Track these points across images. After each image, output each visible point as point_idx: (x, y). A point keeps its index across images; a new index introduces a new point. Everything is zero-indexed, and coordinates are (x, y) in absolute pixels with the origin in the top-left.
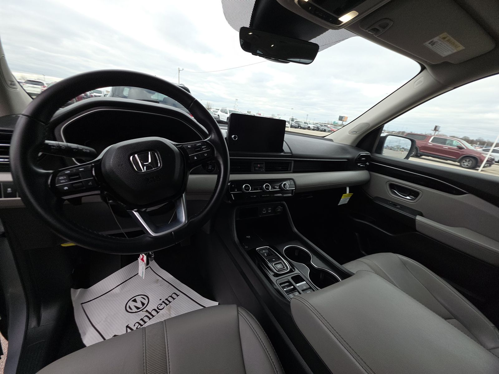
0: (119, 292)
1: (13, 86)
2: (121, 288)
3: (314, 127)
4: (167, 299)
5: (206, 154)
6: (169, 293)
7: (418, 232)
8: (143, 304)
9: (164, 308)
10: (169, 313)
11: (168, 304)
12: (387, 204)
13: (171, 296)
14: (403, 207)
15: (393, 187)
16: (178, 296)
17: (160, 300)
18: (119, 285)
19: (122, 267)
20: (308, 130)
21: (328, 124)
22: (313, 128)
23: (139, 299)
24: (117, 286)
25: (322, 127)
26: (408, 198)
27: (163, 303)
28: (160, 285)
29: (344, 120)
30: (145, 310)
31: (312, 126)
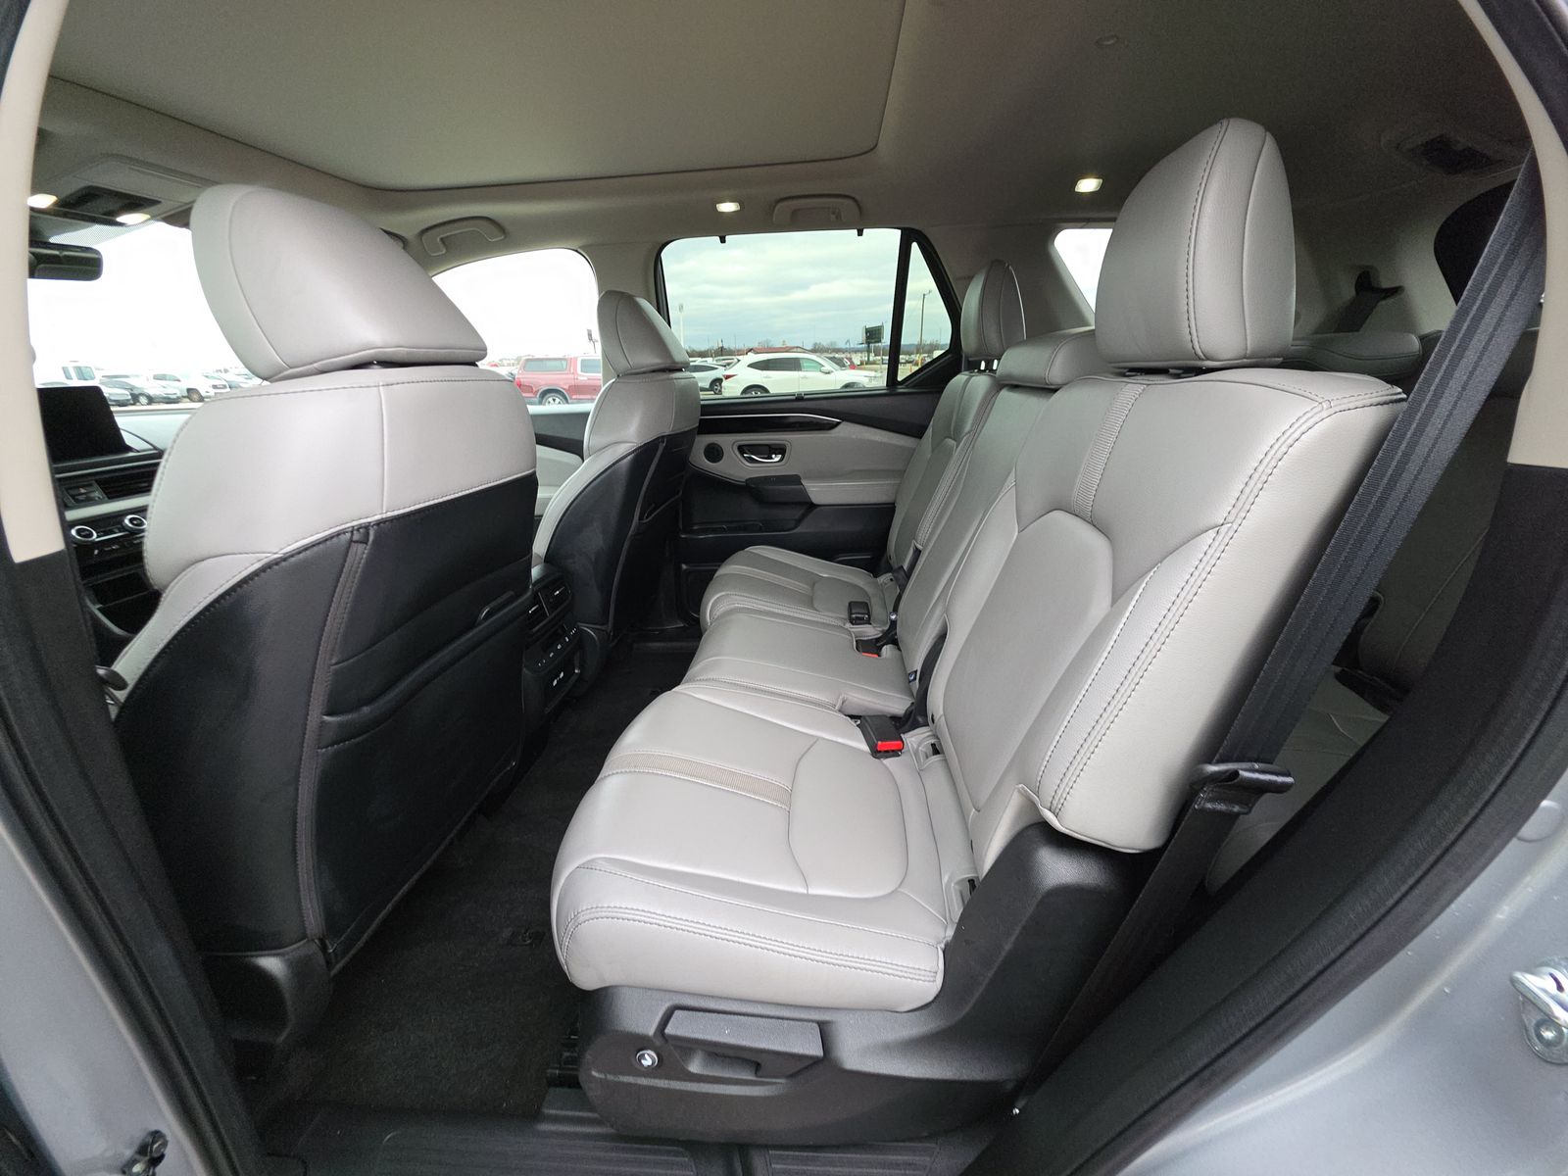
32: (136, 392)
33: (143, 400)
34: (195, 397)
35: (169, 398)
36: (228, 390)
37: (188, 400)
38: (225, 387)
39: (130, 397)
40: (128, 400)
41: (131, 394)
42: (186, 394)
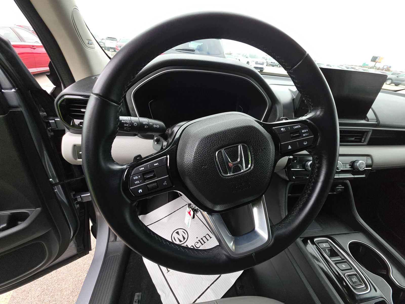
0: (167, 222)
1: (90, 45)
2: (168, 219)
4: (202, 239)
5: (305, 142)
6: (203, 232)
8: (184, 238)
9: (200, 247)
11: (203, 244)
13: (205, 237)
16: (211, 238)
17: (197, 238)
18: (167, 216)
19: (168, 202)
21: (356, 66)
23: (180, 231)
24: (166, 217)
27: (199, 242)
28: (196, 224)
29: (378, 61)
30: (186, 244)
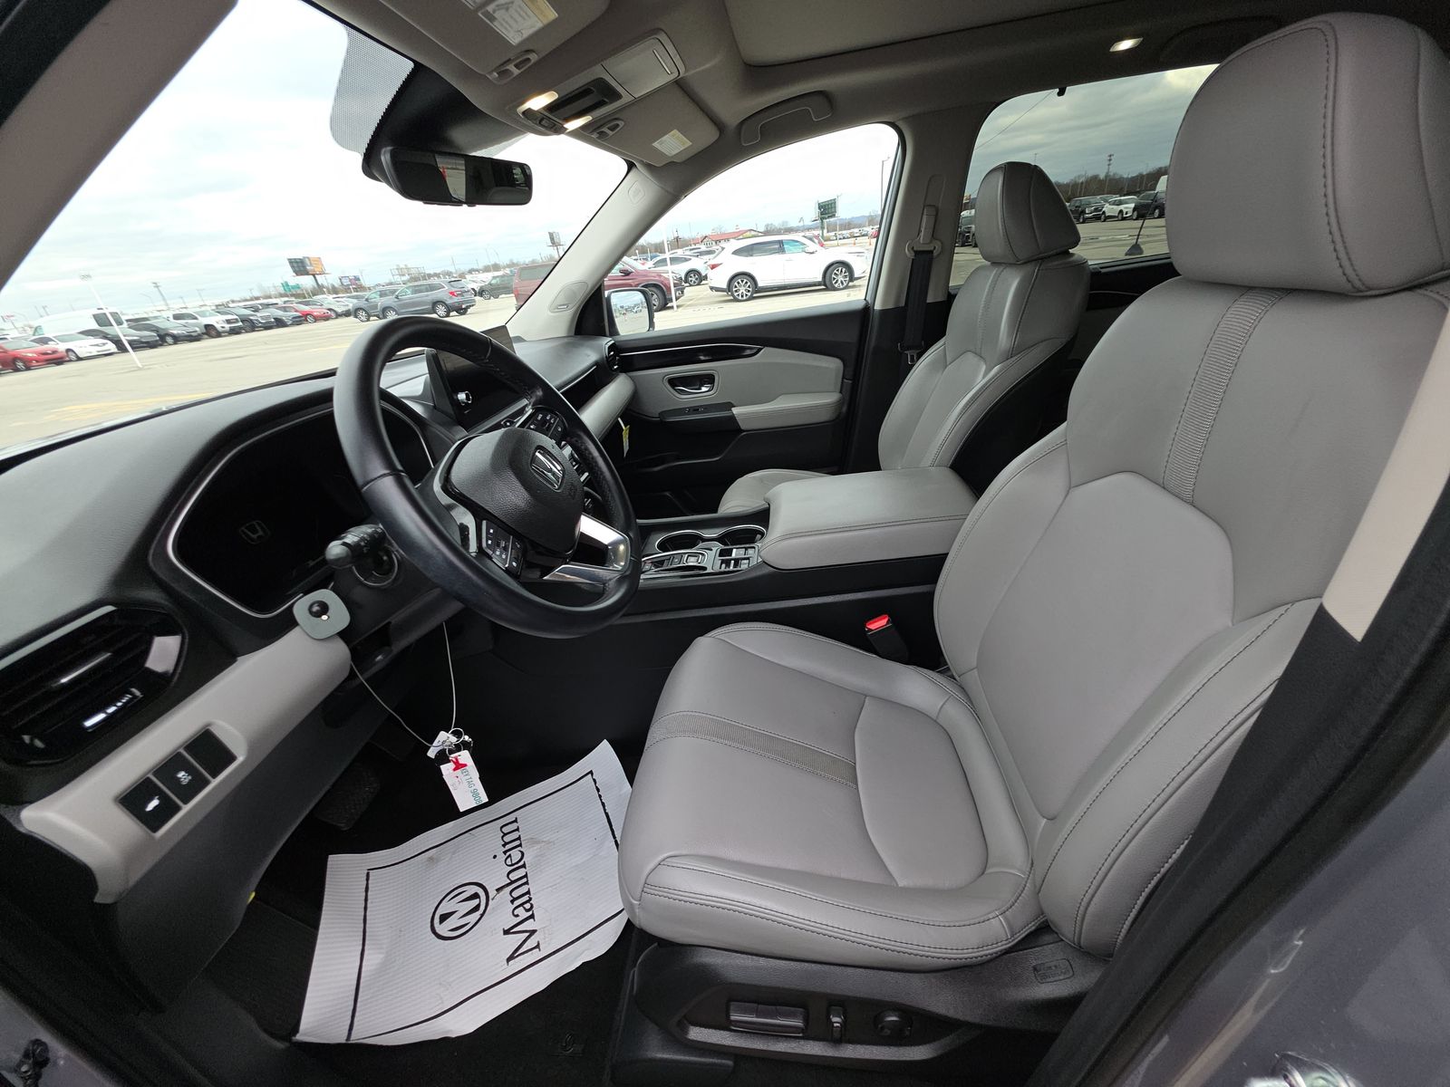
3: (228, 321)
4: (505, 845)
6: (492, 838)
7: (744, 431)
8: (474, 896)
9: (522, 852)
10: (543, 844)
11: (518, 844)
12: (685, 414)
13: (505, 835)
14: (708, 408)
15: (674, 382)
16: (515, 821)
17: (495, 857)
20: (212, 337)
22: (227, 327)
25: (258, 314)
26: (704, 389)
27: (508, 854)
29: (312, 270)
30: (492, 893)
31: (218, 321)
32: (162, 333)
33: (169, 340)
34: (213, 333)
35: (191, 336)
36: (240, 324)
37: (206, 336)
38: (237, 321)
39: (158, 338)
40: (157, 341)
41: (158, 335)
42: (205, 331)
